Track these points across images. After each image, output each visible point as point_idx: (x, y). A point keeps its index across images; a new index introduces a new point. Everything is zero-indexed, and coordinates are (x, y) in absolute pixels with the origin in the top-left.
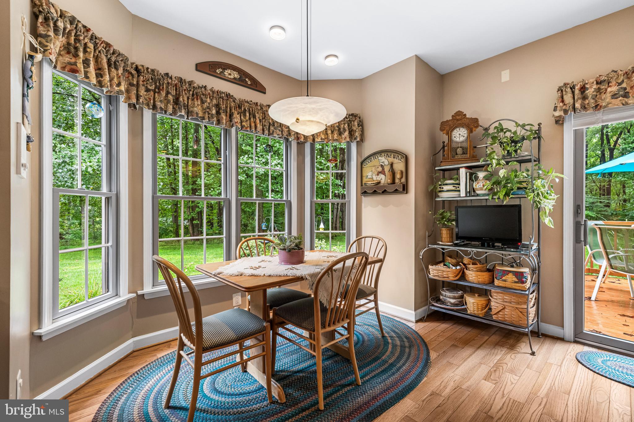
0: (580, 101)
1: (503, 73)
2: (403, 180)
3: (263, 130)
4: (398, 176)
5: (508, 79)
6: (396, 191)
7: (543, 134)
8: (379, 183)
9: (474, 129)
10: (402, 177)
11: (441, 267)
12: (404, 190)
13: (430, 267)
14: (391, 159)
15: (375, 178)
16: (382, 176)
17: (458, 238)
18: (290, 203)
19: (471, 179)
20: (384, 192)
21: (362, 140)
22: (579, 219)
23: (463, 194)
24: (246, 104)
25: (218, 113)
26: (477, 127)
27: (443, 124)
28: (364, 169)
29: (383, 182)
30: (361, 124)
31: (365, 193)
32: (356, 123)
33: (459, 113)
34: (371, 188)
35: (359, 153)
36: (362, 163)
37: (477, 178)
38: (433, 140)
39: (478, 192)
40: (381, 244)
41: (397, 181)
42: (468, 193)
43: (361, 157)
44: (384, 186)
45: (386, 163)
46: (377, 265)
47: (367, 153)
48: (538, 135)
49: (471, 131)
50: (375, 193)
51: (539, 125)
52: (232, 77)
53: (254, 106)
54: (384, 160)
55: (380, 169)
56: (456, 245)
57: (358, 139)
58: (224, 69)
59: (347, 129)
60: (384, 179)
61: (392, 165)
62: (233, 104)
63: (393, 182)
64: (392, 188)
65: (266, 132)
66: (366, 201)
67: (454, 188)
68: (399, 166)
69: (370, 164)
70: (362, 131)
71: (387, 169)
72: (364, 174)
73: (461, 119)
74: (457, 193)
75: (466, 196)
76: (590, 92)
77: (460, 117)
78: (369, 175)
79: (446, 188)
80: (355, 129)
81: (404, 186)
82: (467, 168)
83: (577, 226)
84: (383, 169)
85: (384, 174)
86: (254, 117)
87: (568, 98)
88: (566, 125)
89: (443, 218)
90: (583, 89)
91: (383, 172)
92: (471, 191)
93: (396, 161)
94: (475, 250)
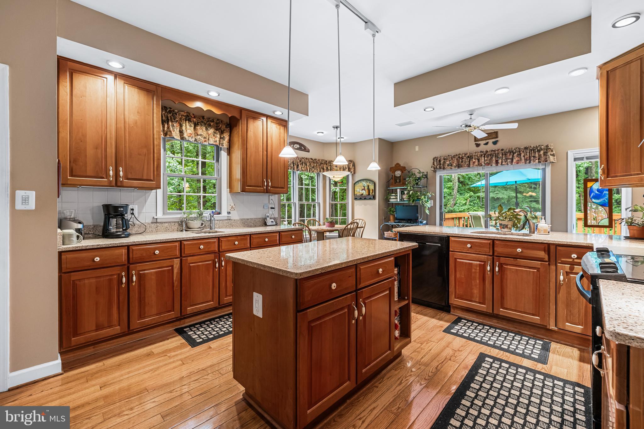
0: (439, 166)
1: (416, 147)
2: (373, 194)
3: (310, 170)
4: (371, 192)
5: (418, 150)
6: (370, 199)
7: (428, 177)
8: (362, 194)
9: (404, 171)
10: (373, 192)
11: (390, 232)
12: (373, 198)
13: (385, 232)
14: (368, 184)
15: (361, 192)
16: (364, 191)
17: (397, 219)
18: (319, 204)
19: (402, 194)
20: (365, 199)
21: (354, 173)
22: (441, 211)
23: (399, 200)
24: (303, 160)
25: (294, 166)
26: (405, 170)
27: (391, 168)
28: (355, 187)
29: (364, 194)
30: (354, 165)
31: (356, 199)
32: (352, 165)
33: (398, 164)
34: (359, 196)
35: (353, 179)
36: (354, 184)
37: (404, 194)
38: (387, 175)
39: (405, 200)
40: (363, 222)
41: (371, 194)
42: (401, 200)
43: (354, 181)
44: (365, 196)
45: (366, 185)
46: (362, 229)
47: (357, 180)
48: (426, 176)
49: (402, 172)
50: (361, 199)
51: (427, 172)
52: (297, 147)
53: (306, 160)
54: (364, 183)
55: (363, 188)
56: (395, 222)
57: (353, 173)
58: (294, 145)
59: (347, 167)
60: (365, 193)
61: (368, 186)
62: (298, 161)
63: (369, 194)
64: (369, 197)
65: (311, 171)
66: (356, 202)
67: (395, 198)
68: (372, 187)
69: (358, 185)
70: (355, 169)
71: (366, 188)
72: (355, 190)
73: (398, 167)
74: (396, 200)
75: (400, 201)
76: (442, 162)
77: (398, 166)
78: (358, 190)
79: (392, 197)
80: (351, 167)
81: (373, 196)
82: (400, 189)
83: (441, 214)
84: (364, 188)
85: (365, 190)
86: (306, 165)
87: (435, 163)
88: (437, 173)
89: (391, 211)
90: (440, 161)
91: (364, 189)
92: (402, 199)
93: (370, 184)
94: (402, 224)
